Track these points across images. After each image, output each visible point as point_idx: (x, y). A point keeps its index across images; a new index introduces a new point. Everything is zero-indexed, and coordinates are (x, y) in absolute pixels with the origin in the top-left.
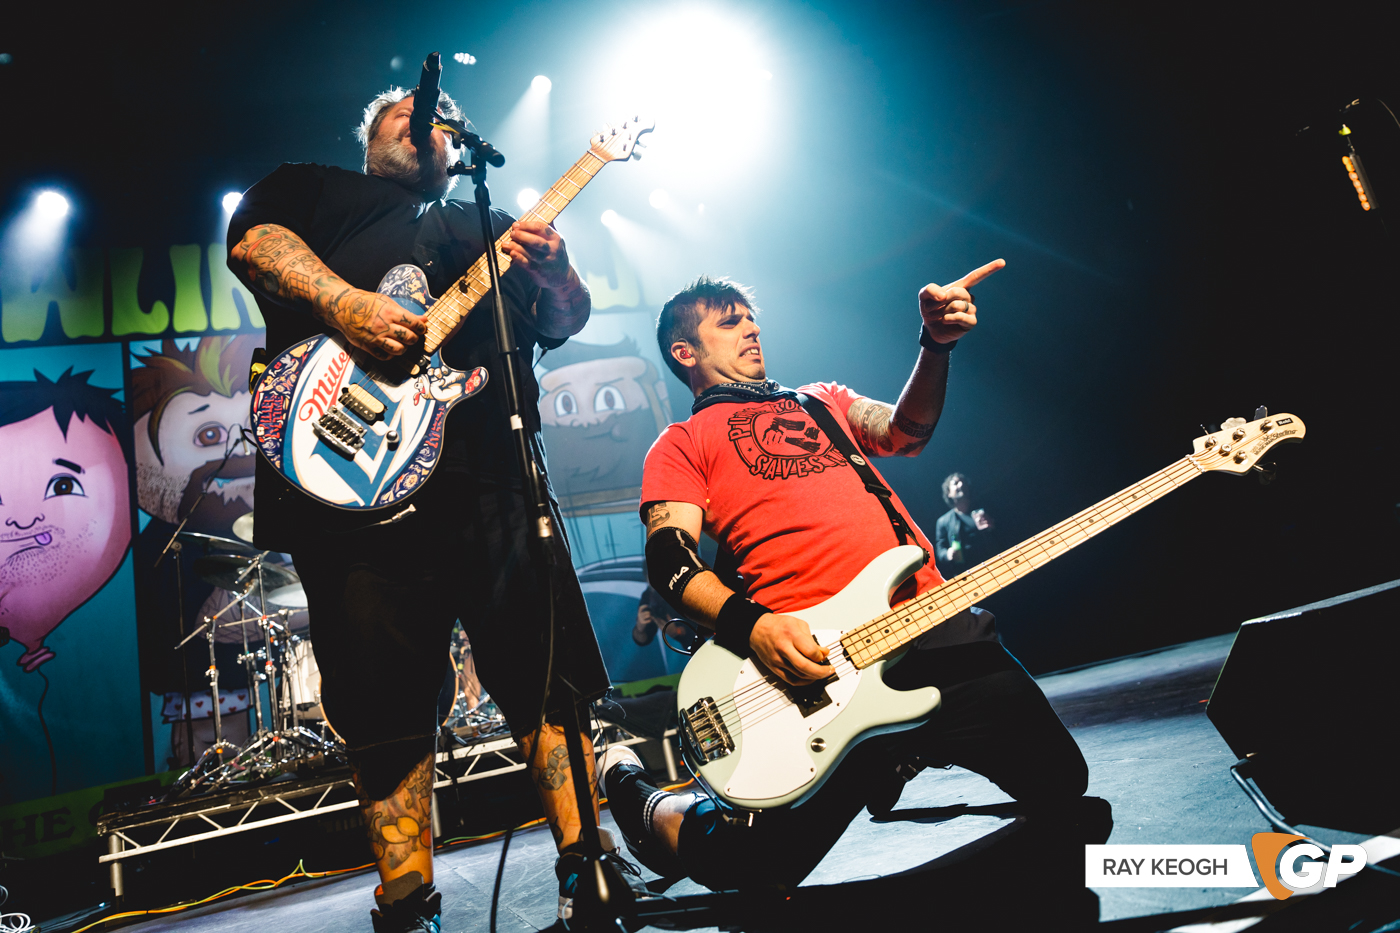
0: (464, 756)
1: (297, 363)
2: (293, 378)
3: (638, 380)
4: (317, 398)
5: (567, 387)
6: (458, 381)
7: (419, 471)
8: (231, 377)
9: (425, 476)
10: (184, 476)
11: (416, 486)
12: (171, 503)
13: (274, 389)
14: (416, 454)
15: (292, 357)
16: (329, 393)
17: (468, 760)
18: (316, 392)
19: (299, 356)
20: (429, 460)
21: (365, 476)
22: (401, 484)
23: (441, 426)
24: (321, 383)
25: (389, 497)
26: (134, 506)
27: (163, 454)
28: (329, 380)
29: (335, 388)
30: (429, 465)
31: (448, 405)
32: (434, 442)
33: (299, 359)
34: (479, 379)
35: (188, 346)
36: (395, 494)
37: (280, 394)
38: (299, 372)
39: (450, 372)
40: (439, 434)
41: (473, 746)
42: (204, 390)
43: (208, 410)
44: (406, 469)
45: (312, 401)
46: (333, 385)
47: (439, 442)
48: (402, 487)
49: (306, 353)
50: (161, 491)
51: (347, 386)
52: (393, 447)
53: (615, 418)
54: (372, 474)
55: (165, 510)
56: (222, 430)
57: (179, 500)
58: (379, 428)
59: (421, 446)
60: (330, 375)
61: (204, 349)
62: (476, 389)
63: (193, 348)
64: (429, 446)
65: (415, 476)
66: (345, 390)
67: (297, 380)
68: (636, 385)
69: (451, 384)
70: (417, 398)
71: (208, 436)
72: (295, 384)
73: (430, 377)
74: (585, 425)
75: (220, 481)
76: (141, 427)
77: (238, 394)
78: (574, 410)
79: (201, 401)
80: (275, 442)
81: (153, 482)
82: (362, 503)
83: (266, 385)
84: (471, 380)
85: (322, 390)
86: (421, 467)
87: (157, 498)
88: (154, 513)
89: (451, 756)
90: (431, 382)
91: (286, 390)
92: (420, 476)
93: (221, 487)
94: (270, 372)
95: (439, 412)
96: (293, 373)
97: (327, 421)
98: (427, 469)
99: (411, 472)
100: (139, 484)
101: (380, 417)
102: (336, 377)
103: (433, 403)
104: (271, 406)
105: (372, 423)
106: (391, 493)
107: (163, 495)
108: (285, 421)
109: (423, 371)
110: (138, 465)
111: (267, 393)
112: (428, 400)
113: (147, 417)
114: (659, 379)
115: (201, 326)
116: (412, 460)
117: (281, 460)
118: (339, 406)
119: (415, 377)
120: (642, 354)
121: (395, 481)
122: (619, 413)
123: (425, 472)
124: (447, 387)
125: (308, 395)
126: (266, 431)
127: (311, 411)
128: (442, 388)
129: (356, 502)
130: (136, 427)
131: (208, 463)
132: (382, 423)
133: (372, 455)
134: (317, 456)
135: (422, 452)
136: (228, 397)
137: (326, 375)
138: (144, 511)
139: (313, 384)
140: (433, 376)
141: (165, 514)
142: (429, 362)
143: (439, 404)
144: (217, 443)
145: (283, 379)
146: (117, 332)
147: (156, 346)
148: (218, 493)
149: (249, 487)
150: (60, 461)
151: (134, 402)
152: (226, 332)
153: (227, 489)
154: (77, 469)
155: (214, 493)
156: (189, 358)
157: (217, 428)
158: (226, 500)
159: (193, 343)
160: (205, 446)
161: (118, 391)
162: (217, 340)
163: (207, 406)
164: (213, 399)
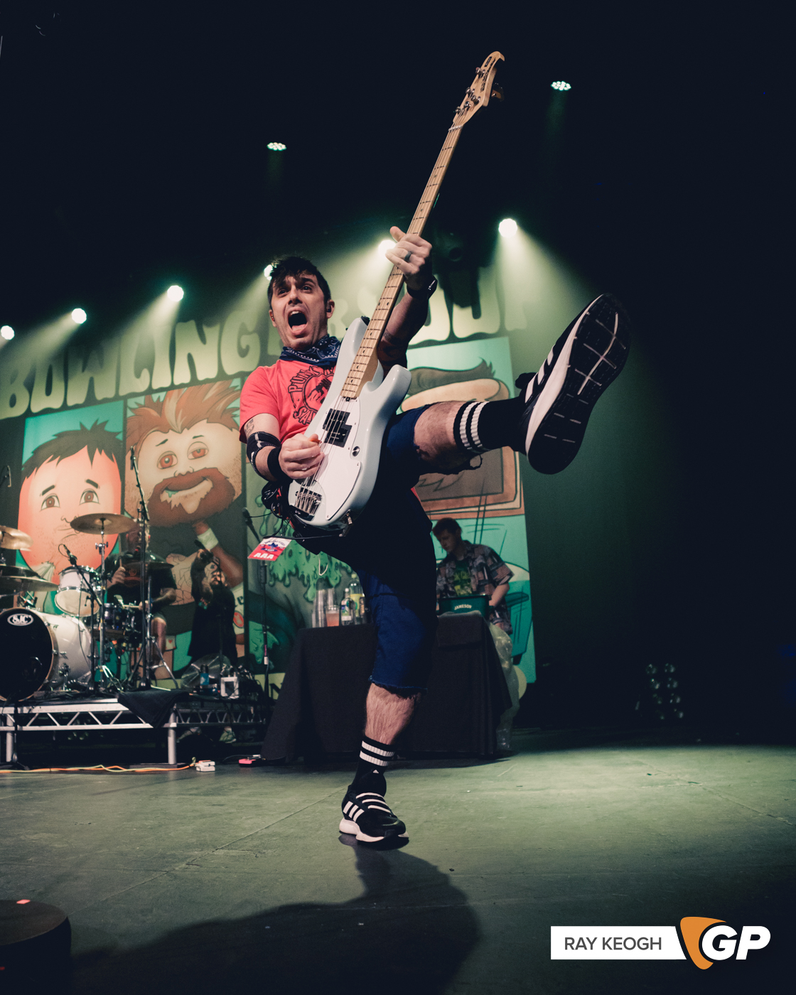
8: (182, 418)
10: (150, 489)
35: (159, 398)
42: (165, 428)
43: (167, 442)
50: (137, 500)
56: (174, 457)
61: (168, 399)
63: (162, 400)
71: (166, 461)
75: (170, 493)
77: (186, 430)
79: (162, 437)
87: (134, 504)
88: (132, 515)
93: (170, 497)
100: (127, 493)
110: (126, 483)
115: (169, 384)
130: (125, 459)
131: (164, 480)
136: (179, 433)
138: (128, 512)
144: (170, 466)
146: (122, 393)
147: (141, 400)
148: (169, 501)
149: (186, 497)
150: (89, 481)
151: (127, 440)
152: (182, 386)
153: (173, 498)
154: (96, 485)
155: (166, 501)
156: (159, 406)
157: (171, 455)
158: (173, 506)
159: (162, 395)
160: (164, 468)
161: (118, 433)
162: (176, 391)
163: (166, 440)
164: (171, 435)
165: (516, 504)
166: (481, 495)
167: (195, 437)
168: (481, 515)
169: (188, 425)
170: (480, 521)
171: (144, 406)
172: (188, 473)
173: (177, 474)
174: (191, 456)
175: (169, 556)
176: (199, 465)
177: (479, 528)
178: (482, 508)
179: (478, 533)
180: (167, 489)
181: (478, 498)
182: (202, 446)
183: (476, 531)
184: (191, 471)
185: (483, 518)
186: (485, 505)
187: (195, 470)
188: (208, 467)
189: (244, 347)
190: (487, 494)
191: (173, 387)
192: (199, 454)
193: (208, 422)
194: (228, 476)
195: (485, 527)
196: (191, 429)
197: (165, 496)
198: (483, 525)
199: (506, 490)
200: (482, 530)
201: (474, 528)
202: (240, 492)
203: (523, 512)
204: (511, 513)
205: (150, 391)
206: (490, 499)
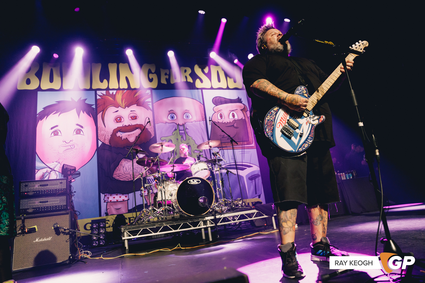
0: (218, 218)
1: (275, 112)
2: (274, 116)
3: (241, 110)
4: (281, 122)
5: (221, 111)
6: (317, 119)
7: (308, 143)
8: (125, 102)
9: (310, 144)
10: (111, 131)
11: (308, 147)
12: (107, 139)
13: (270, 119)
14: (307, 138)
15: (274, 111)
16: (284, 121)
17: (220, 219)
18: (281, 120)
19: (276, 110)
20: (311, 140)
21: (294, 144)
22: (304, 146)
23: (313, 131)
24: (282, 118)
25: (301, 150)
26: (97, 139)
27: (105, 124)
28: (284, 117)
29: (285, 119)
30: (311, 141)
31: (315, 125)
32: (312, 135)
33: (276, 111)
34: (323, 119)
35: (113, 92)
36: (302, 149)
37: (272, 120)
38: (276, 114)
39: (315, 116)
40: (313, 134)
41: (222, 215)
42: (117, 106)
43: (118, 112)
44: (305, 142)
45: (280, 123)
46: (285, 118)
47: (313, 135)
48: (304, 147)
49: (277, 110)
50: (105, 135)
51: (289, 119)
52: (301, 136)
53: (235, 121)
54: (296, 143)
55: (106, 140)
56: (122, 118)
57: (110, 138)
58: (297, 131)
59: (308, 136)
60: (284, 116)
61: (117, 94)
62: (322, 121)
63: (114, 93)
64: (311, 137)
65: (307, 144)
66: (288, 120)
67: (276, 117)
68: (241, 111)
69: (316, 120)
70: (307, 123)
71: (119, 119)
72: (275, 118)
73: (310, 118)
74: (226, 123)
75: (121, 133)
76: (99, 116)
77: (127, 107)
78: (223, 118)
79: (116, 109)
80: (271, 133)
81: (103, 132)
82: (294, 151)
83: (268, 118)
84: (321, 119)
85: (282, 120)
86: (309, 142)
87: (104, 137)
88: (103, 141)
89: (215, 217)
90: (310, 119)
91: (273, 119)
92: (309, 144)
93: (121, 135)
94: (269, 114)
95: (313, 127)
96: (275, 115)
97: (284, 128)
98: (310, 142)
99: (306, 143)
100: (99, 132)
101: (298, 128)
102: (285, 116)
103: (311, 125)
104: (269, 124)
105: (295, 129)
106: (301, 148)
107: (105, 136)
108: (273, 128)
109: (308, 116)
111: (268, 120)
112: (310, 124)
113: (101, 113)
114: (248, 110)
115: (117, 87)
116: (306, 140)
117: (273, 138)
118: (287, 124)
119: (306, 117)
120: (243, 103)
121: (302, 145)
122: (236, 120)
123: (310, 143)
124: (314, 120)
125: (278, 121)
126: (268, 130)
127: (280, 125)
128: (313, 121)
129: (292, 150)
130: (98, 116)
131: (118, 127)
132: (298, 129)
133: (296, 138)
134: (282, 137)
135: (309, 138)
136: (123, 108)
137: (283, 116)
138: (100, 140)
139: (280, 118)
140: (311, 117)
141: (106, 141)
142: (309, 113)
143: (313, 125)
144: (120, 122)
145: (272, 116)
146: (94, 88)
147: (104, 92)
148: (121, 137)
149: (129, 135)
150: (77, 125)
151: (98, 109)
152: (124, 89)
153: (123, 135)
154: (82, 127)
155: (119, 136)
156: (114, 96)
157: (121, 117)
158: (123, 138)
159: (115, 92)
160: (117, 122)
161: (93, 105)
162: (121, 91)
163: (118, 111)
164: (120, 109)
165: (253, 145)
166: (242, 141)
167: (131, 111)
168: (243, 148)
169: (128, 105)
170: (243, 150)
171: (106, 95)
172: (129, 125)
173: (124, 126)
174: (130, 119)
175: (122, 160)
176: (134, 123)
177: (243, 152)
178: (243, 146)
179: (243, 154)
180: (120, 131)
181: (242, 142)
182: (135, 115)
183: (242, 153)
184: (131, 125)
185: (244, 149)
186: (244, 145)
187: (133, 125)
188: (138, 124)
189: (151, 78)
190: (244, 141)
191: (119, 89)
192: (134, 118)
193: (137, 106)
194: (148, 128)
195: (245, 152)
196: (129, 108)
197: (119, 134)
198: (244, 151)
199: (250, 140)
200: (244, 153)
201: (241, 152)
202: (154, 135)
203: (256, 148)
204: (252, 148)
205: (108, 89)
206: (245, 143)
